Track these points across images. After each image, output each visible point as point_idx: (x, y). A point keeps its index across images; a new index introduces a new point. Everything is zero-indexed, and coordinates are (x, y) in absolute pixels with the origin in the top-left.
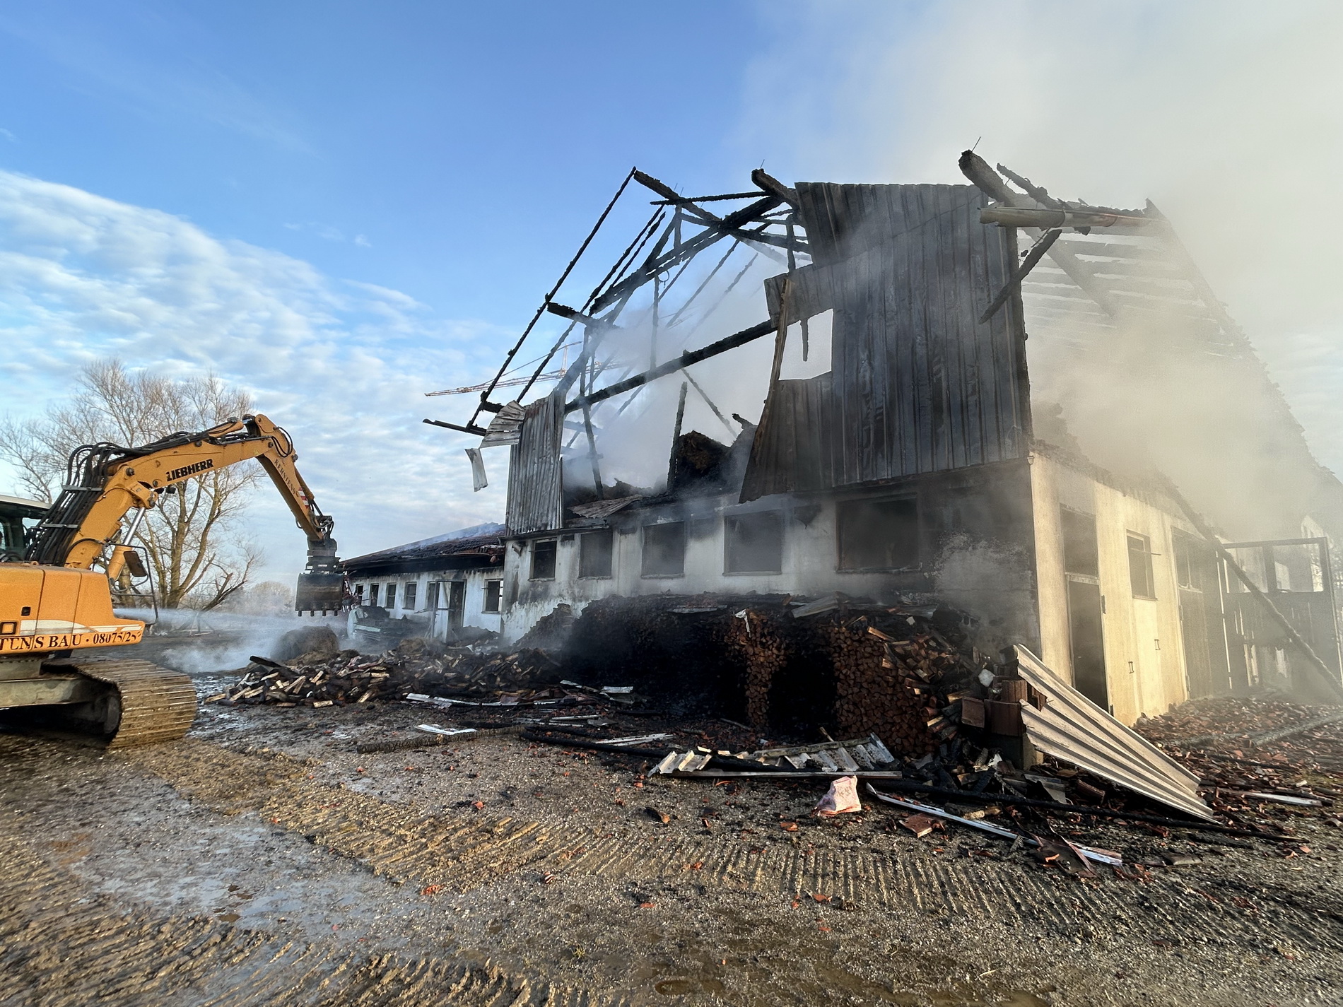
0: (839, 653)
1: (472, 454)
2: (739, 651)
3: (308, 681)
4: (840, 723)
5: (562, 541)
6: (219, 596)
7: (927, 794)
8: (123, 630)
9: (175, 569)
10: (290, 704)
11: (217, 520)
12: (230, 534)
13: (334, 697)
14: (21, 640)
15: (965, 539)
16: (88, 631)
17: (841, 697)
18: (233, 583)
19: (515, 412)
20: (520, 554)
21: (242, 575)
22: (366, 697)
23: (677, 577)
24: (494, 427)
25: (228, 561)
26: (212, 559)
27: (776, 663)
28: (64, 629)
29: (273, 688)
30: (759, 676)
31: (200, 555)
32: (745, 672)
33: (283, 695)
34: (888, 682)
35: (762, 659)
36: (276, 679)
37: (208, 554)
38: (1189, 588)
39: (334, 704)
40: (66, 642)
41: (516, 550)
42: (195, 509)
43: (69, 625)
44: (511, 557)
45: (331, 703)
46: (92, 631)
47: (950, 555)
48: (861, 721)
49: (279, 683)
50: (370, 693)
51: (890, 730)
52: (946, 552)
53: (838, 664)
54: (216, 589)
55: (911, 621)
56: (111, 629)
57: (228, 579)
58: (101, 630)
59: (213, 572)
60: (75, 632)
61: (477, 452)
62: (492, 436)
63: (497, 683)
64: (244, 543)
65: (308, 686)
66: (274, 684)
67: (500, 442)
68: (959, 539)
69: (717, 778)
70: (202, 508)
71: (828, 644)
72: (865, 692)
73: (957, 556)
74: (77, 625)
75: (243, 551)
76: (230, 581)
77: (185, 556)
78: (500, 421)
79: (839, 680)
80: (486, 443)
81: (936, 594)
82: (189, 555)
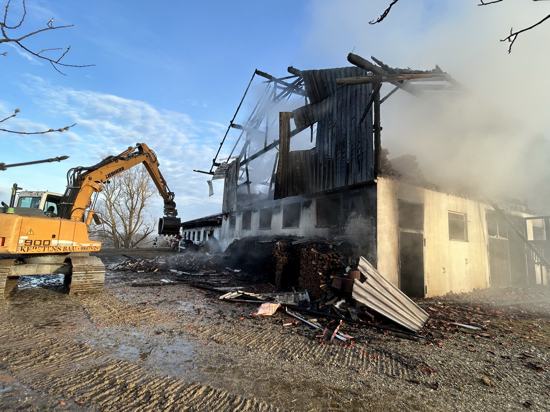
0: (303, 259)
1: (209, 182)
2: (276, 257)
3: (139, 264)
4: (299, 285)
5: (238, 215)
6: (145, 235)
7: (306, 312)
8: (93, 245)
9: (130, 225)
10: (131, 271)
11: (143, 208)
12: (148, 213)
13: (145, 269)
14: (52, 247)
15: (355, 213)
16: (79, 245)
17: (301, 276)
18: (149, 231)
19: (225, 166)
20: (226, 220)
21: (152, 228)
22: (157, 270)
23: (269, 229)
24: (217, 172)
25: (148, 223)
26: (142, 222)
27: (285, 262)
28: (69, 244)
29: (128, 265)
30: (279, 267)
31: (138, 221)
32: (276, 266)
33: (130, 268)
34: (313, 270)
35: (281, 261)
36: (129, 262)
37: (141, 219)
38: (497, 237)
39: (145, 272)
40: (70, 249)
41: (225, 219)
42: (136, 204)
43: (71, 242)
44: (224, 221)
45: (144, 271)
46: (80, 245)
47: (350, 220)
48: (305, 285)
49: (129, 264)
50: (158, 268)
51: (312, 288)
52: (349, 220)
53: (301, 263)
54: (143, 233)
55: (331, 246)
56: (89, 245)
57: (148, 229)
58: (84, 245)
59: (143, 227)
60: (73, 245)
61: (211, 182)
62: (216, 176)
63: (203, 267)
64: (153, 217)
65: (138, 265)
66: (128, 264)
67: (219, 178)
68: (354, 214)
69: (237, 301)
70: (138, 204)
71: (300, 255)
72: (307, 273)
73: (352, 220)
74: (74, 243)
75: (153, 219)
76: (149, 230)
77: (133, 221)
78: (219, 170)
79: (301, 269)
80: (214, 178)
81: (345, 236)
82: (134, 220)
